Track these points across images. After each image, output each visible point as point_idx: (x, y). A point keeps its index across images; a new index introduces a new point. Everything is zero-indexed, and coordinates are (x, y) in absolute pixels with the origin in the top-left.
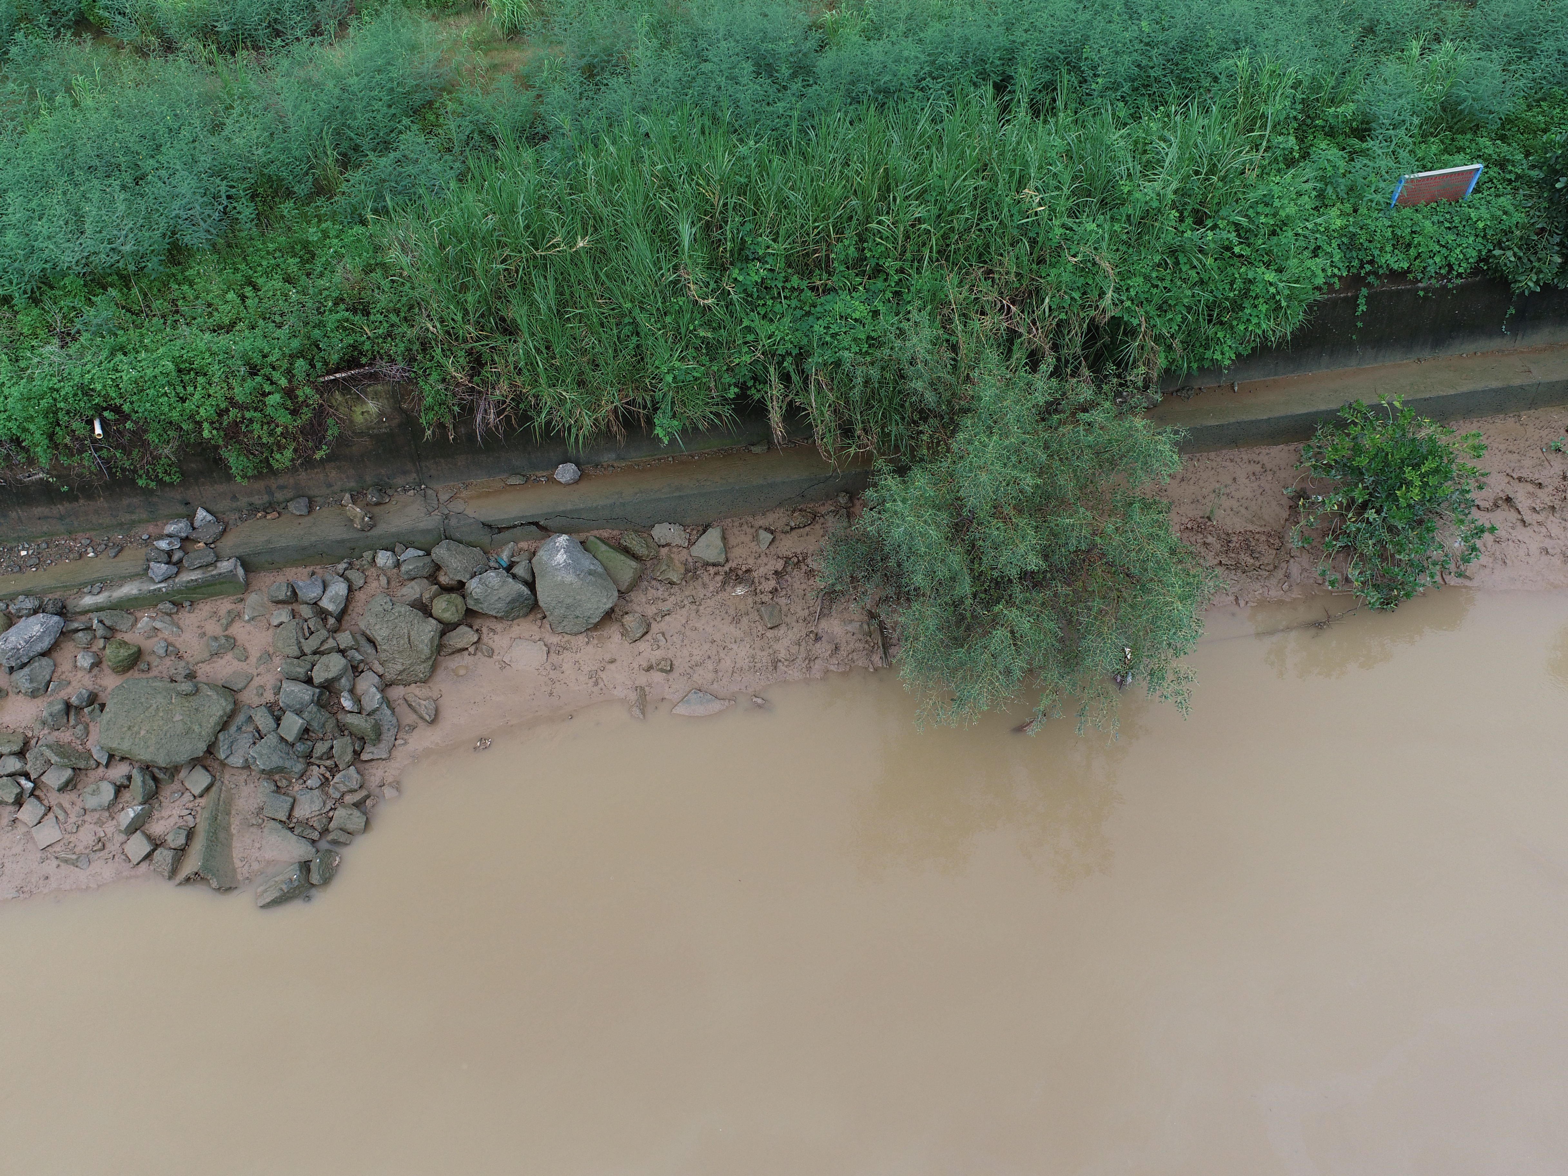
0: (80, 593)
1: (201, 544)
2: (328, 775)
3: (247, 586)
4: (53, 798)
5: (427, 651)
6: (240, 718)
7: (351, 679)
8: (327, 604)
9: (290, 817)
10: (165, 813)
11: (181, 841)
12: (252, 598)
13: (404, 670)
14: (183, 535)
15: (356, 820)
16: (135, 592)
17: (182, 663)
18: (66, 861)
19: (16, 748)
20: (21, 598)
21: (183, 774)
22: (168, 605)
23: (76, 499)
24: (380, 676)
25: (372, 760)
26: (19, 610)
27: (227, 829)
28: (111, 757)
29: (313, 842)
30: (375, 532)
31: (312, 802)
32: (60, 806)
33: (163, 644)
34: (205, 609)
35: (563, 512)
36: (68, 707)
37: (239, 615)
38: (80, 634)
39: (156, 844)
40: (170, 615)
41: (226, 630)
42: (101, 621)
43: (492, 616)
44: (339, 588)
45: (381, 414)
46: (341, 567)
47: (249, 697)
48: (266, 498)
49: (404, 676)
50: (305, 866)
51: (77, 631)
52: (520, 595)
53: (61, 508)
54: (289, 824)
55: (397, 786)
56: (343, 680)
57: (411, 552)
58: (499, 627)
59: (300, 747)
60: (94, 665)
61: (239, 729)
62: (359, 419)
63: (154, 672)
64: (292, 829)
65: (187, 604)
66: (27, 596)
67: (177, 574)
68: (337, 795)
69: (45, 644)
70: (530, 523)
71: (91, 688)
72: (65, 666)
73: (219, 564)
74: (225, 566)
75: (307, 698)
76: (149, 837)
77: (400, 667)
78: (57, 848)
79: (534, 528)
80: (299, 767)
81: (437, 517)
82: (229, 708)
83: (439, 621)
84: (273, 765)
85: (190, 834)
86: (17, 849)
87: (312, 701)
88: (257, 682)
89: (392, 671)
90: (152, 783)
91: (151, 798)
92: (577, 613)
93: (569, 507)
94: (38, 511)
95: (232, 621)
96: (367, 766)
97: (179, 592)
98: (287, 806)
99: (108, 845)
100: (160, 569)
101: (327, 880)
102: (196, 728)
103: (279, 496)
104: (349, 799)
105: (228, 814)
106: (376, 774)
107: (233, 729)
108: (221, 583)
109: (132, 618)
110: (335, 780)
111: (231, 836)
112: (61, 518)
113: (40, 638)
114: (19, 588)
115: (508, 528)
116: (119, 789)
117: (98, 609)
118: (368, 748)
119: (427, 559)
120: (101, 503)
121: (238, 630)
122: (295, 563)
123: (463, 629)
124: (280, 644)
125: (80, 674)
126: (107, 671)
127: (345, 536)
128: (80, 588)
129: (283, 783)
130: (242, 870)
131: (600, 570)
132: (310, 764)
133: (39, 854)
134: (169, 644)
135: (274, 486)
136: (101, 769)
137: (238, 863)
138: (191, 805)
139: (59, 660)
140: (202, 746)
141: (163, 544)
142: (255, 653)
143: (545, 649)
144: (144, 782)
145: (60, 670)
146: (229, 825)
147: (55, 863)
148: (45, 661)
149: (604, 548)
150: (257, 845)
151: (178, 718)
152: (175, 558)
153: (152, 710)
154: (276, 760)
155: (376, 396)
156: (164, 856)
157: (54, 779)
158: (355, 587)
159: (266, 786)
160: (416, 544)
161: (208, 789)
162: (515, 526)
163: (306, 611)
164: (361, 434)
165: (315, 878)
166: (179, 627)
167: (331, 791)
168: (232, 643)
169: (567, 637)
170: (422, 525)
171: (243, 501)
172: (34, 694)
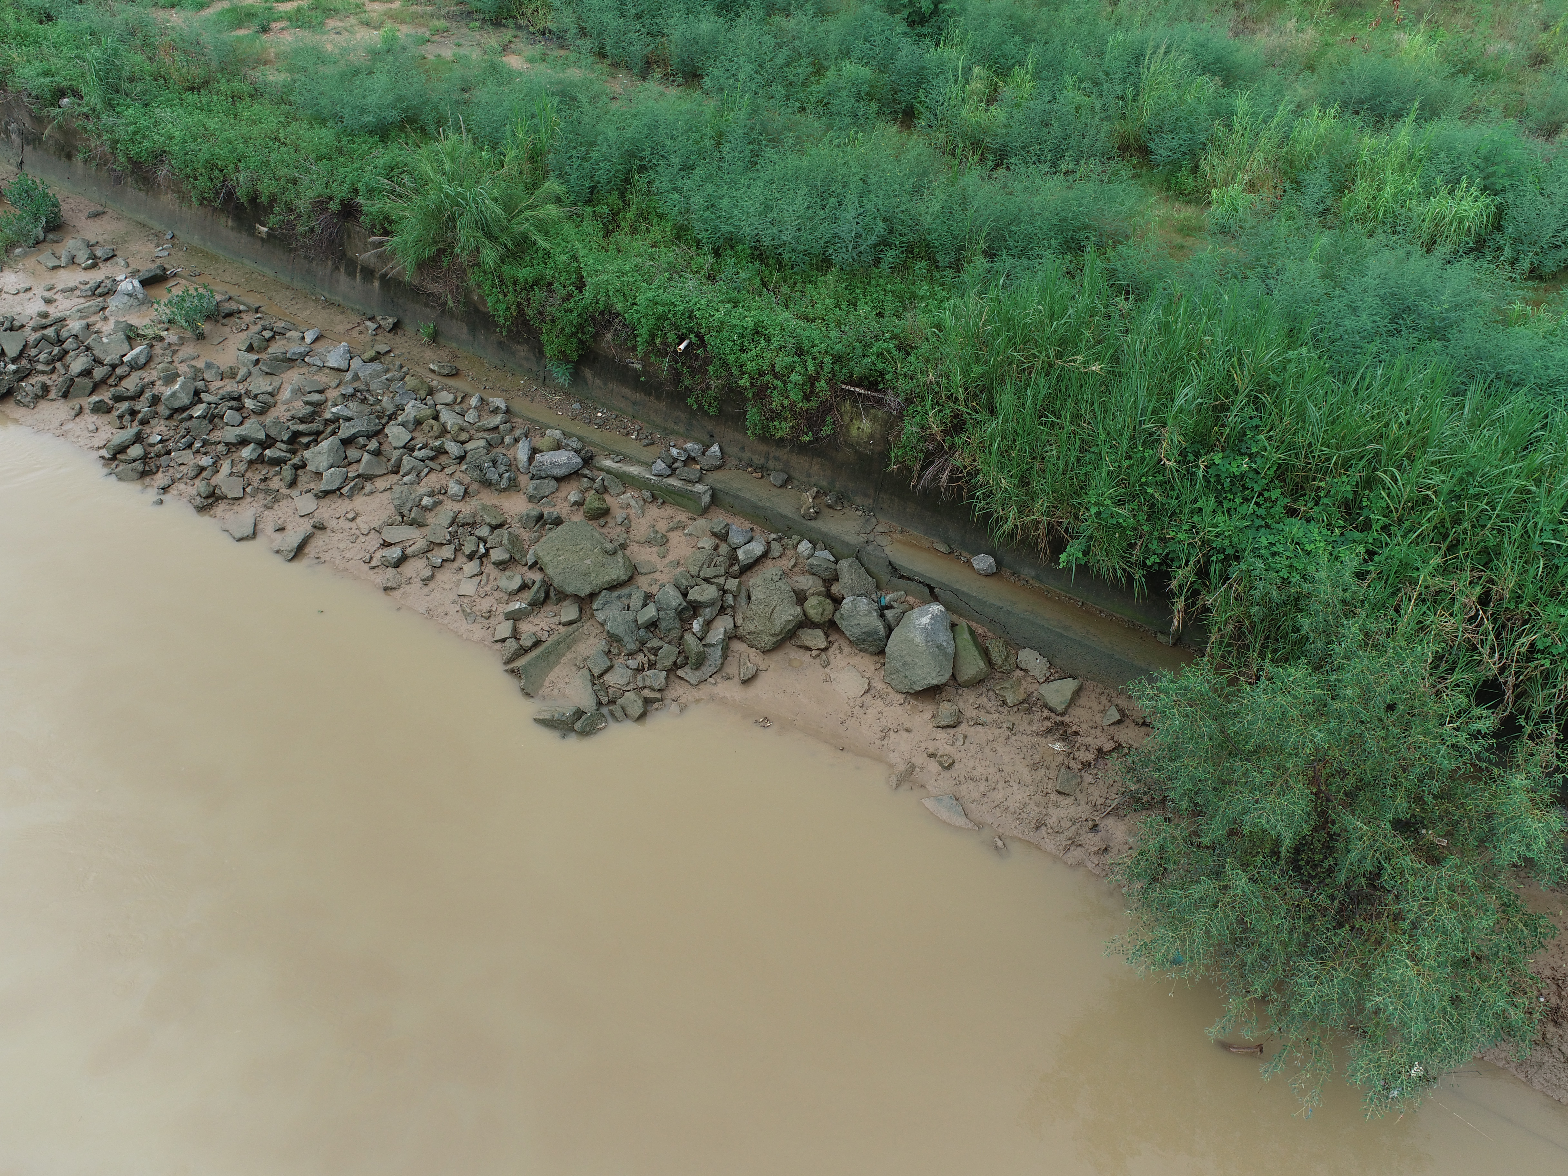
0: (607, 456)
1: (698, 467)
2: (646, 666)
3: (705, 512)
4: (489, 568)
5: (778, 628)
6: (625, 591)
7: (714, 614)
8: (741, 554)
9: (601, 676)
10: (536, 621)
11: (529, 643)
12: (702, 522)
13: (754, 633)
14: (693, 454)
15: (636, 708)
16: (636, 473)
17: (625, 535)
18: (464, 611)
19: (494, 522)
20: (574, 439)
21: (565, 603)
22: (648, 494)
23: (650, 395)
24: (735, 626)
25: (682, 678)
26: (567, 445)
27: (559, 656)
28: (536, 563)
29: (600, 704)
30: (812, 524)
31: (622, 677)
32: (488, 575)
33: (624, 516)
34: (669, 511)
35: (957, 590)
36: (541, 517)
37: (684, 528)
38: (585, 480)
39: (515, 635)
40: (645, 501)
41: (668, 531)
42: (603, 480)
43: (846, 638)
44: (757, 548)
45: (871, 436)
46: (773, 536)
47: (643, 582)
48: (762, 461)
49: (751, 637)
50: (579, 713)
51: (585, 476)
52: (876, 632)
53: (638, 396)
54: (596, 679)
55: (683, 708)
56: (708, 610)
57: (826, 554)
58: (847, 649)
59: (642, 633)
60: (576, 503)
61: (620, 597)
62: (854, 431)
63: (604, 531)
64: (594, 684)
65: (660, 501)
66: (579, 440)
67: (668, 476)
68: (640, 684)
69: (560, 472)
70: (928, 586)
71: (563, 516)
72: (561, 494)
73: (697, 485)
74: (699, 488)
75: (674, 604)
76: (515, 629)
77: (753, 628)
78: (466, 600)
79: (927, 590)
80: (632, 646)
81: (863, 538)
82: (624, 577)
83: (804, 613)
84: (617, 632)
85: (537, 643)
86: (447, 586)
87: (676, 609)
88: (657, 575)
89: (747, 627)
90: (543, 595)
91: (536, 605)
92: (908, 674)
93: (964, 589)
94: (626, 391)
95: (676, 528)
96: (677, 681)
97: (661, 489)
98: (604, 666)
99: (492, 618)
100: (660, 466)
101: (585, 733)
102: (593, 576)
103: (771, 464)
104: (646, 693)
105: (569, 648)
106: (678, 690)
107: (616, 594)
108: (689, 499)
109: (622, 489)
110: (648, 673)
111: (558, 662)
112: (635, 403)
113: (560, 466)
114: (579, 433)
115: (909, 579)
116: (524, 587)
117: (609, 472)
118: (687, 669)
119: (833, 566)
120: (662, 406)
121: (675, 537)
122: (746, 516)
123: (819, 633)
124: (690, 561)
125: (565, 504)
126: (581, 513)
127: (789, 515)
128: (610, 453)
129: (615, 651)
130: (545, 690)
131: (951, 650)
132: (641, 650)
133: (456, 597)
134: (627, 518)
135: (772, 455)
136: (526, 568)
137: (547, 683)
138: (553, 626)
139: (562, 489)
140: (587, 590)
141: (674, 452)
142: (672, 557)
143: (866, 687)
144: (538, 590)
145: (557, 494)
146: (564, 655)
147: (458, 608)
148: (553, 483)
149: (966, 635)
150: (567, 680)
151: (588, 562)
152: (675, 466)
153: (579, 547)
154: (620, 631)
155: (874, 419)
156: (512, 645)
157: (497, 555)
158: (770, 556)
159: (603, 645)
160: (834, 551)
161: (571, 623)
162: (913, 580)
163: (724, 549)
164: (850, 446)
165: (578, 725)
166: (643, 512)
167: (639, 677)
168: (664, 541)
169: (890, 690)
170: (846, 538)
171: (747, 455)
172: (531, 499)
